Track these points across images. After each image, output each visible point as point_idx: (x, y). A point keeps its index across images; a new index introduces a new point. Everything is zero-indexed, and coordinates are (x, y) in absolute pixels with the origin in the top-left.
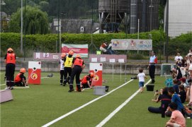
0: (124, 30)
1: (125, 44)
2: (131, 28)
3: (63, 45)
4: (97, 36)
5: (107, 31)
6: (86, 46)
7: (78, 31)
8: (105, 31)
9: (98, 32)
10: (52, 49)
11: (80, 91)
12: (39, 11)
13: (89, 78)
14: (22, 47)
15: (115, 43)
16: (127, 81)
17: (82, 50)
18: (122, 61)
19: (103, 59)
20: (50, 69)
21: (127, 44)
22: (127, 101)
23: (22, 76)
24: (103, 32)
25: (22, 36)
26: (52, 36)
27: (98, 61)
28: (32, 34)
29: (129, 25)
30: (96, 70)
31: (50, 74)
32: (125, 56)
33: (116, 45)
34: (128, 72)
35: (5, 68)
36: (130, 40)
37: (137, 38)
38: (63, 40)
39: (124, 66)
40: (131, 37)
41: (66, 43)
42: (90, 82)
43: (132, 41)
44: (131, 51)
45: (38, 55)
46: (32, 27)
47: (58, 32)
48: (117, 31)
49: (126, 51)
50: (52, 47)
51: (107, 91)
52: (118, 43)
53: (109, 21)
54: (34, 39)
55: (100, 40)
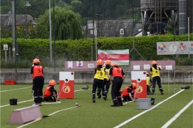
0: (171, 30)
1: (172, 48)
2: (180, 28)
3: (100, 52)
4: (139, 39)
5: (151, 33)
6: (126, 52)
7: (117, 34)
8: (149, 33)
9: (141, 34)
10: (87, 56)
11: (122, 105)
12: (70, 11)
13: (131, 89)
14: (51, 54)
15: (162, 46)
16: (176, 91)
17: (122, 57)
18: (169, 67)
19: (147, 67)
20: (85, 81)
21: (176, 47)
22: (177, 116)
23: (52, 89)
24: (146, 34)
25: (51, 42)
26: (86, 41)
27: (142, 69)
28: (63, 39)
29: (177, 24)
30: (139, 80)
31: (85, 86)
32: (174, 62)
33: (162, 49)
34: (177, 81)
35: (31, 81)
36: (178, 43)
37: (187, 40)
38: (100, 46)
39: (172, 74)
40: (181, 39)
41: (103, 49)
42: (132, 94)
43: (182, 44)
44: (181, 56)
45: (70, 64)
46: (63, 32)
47: (93, 36)
48: (163, 33)
49: (175, 55)
50: (87, 54)
51: (153, 104)
52: (164, 46)
53: (153, 20)
54: (66, 46)
55: (143, 44)
